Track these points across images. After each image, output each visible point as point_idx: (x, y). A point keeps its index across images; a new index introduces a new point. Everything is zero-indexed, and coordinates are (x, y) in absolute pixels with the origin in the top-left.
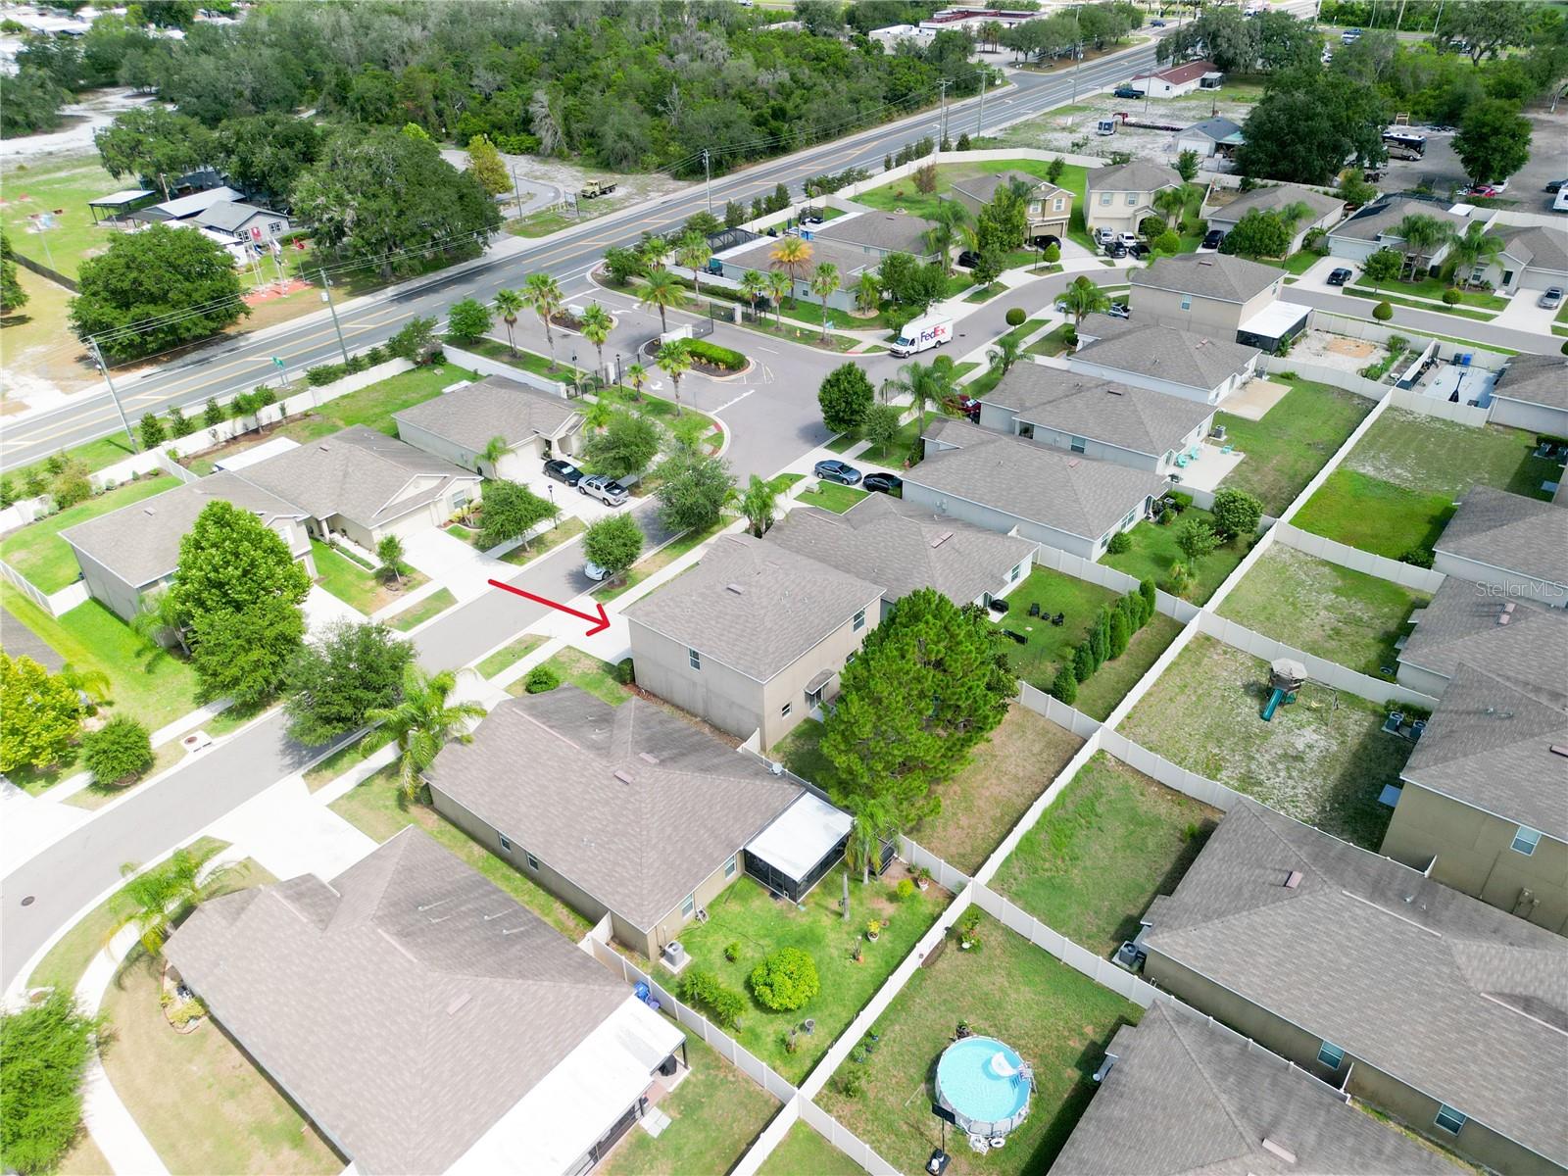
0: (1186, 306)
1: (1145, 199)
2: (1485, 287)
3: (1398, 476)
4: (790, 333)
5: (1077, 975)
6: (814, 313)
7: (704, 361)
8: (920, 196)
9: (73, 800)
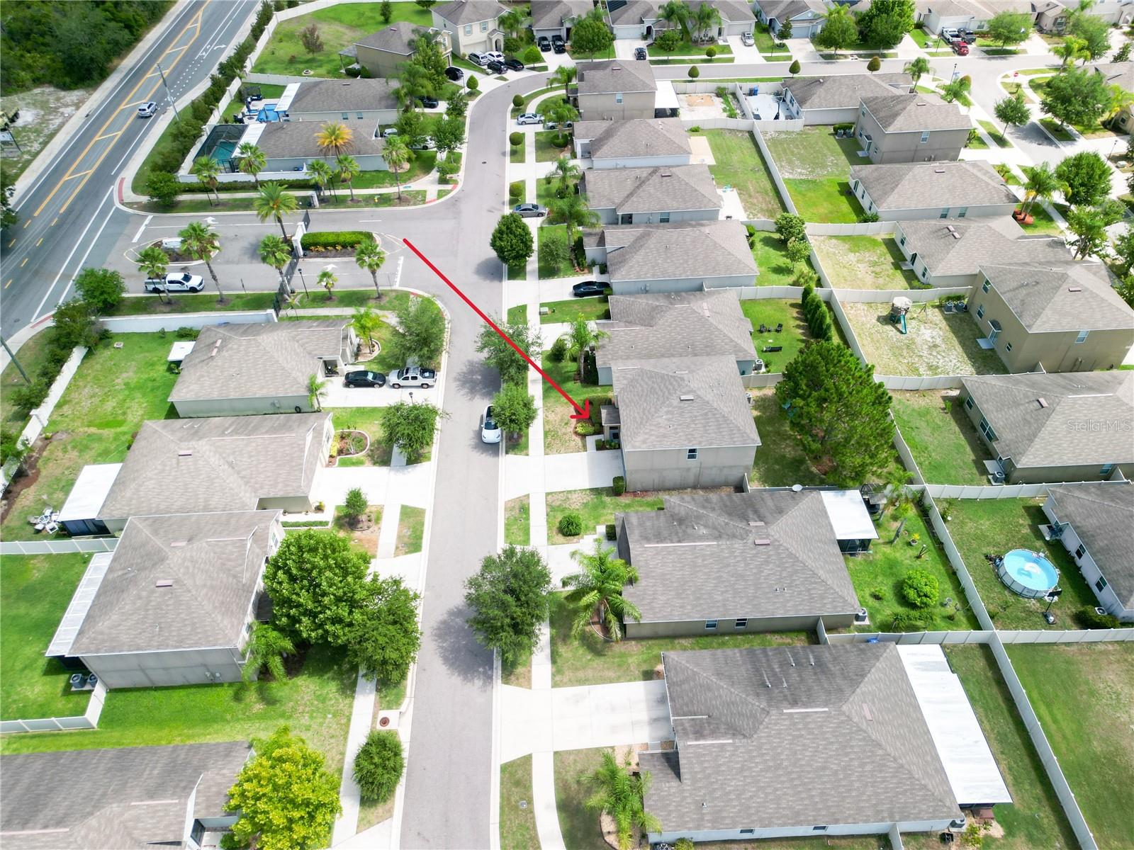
0: (620, 101)
1: (492, 24)
2: (712, 40)
3: (800, 173)
4: (369, 200)
5: (991, 501)
6: (364, 179)
7: (339, 248)
8: (310, 56)
9: (363, 824)
